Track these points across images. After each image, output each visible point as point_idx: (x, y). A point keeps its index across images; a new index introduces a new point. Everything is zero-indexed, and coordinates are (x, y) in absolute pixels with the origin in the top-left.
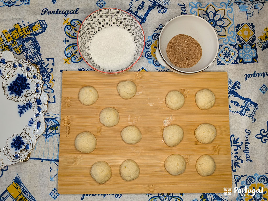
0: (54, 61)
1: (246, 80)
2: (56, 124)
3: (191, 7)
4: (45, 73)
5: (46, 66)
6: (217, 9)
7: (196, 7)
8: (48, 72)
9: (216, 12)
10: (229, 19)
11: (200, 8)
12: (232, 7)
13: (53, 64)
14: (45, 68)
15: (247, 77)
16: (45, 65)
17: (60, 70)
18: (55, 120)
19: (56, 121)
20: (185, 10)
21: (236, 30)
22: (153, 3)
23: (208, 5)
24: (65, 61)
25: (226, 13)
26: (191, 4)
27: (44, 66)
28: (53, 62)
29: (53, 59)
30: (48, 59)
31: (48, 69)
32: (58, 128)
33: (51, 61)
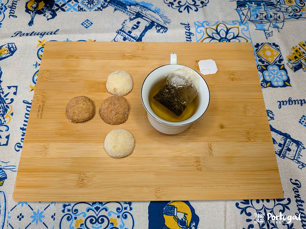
0: (16, 89)
1: (280, 108)
2: (3, 177)
3: (197, 27)
4: (2, 105)
5: (5, 96)
6: (229, 27)
7: (203, 26)
8: (6, 103)
9: (228, 30)
10: (245, 37)
11: (208, 27)
12: (247, 25)
13: (15, 93)
14: (4, 98)
15: (280, 105)
16: (4, 94)
17: (23, 101)
18: (2, 171)
19: (4, 173)
20: (190, 30)
21: (255, 50)
22: (151, 22)
23: (218, 23)
24: (31, 89)
25: (240, 32)
26: (197, 23)
27: (2, 96)
28: (15, 91)
29: (16, 87)
30: (9, 88)
31: (6, 99)
32: (3, 182)
33: (13, 90)
